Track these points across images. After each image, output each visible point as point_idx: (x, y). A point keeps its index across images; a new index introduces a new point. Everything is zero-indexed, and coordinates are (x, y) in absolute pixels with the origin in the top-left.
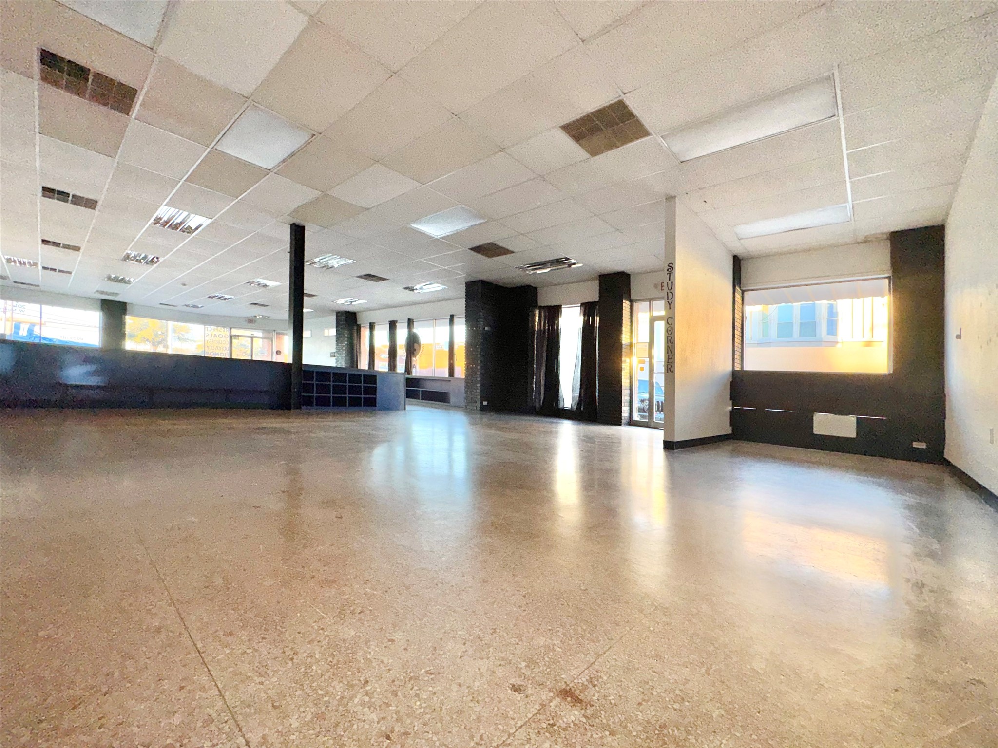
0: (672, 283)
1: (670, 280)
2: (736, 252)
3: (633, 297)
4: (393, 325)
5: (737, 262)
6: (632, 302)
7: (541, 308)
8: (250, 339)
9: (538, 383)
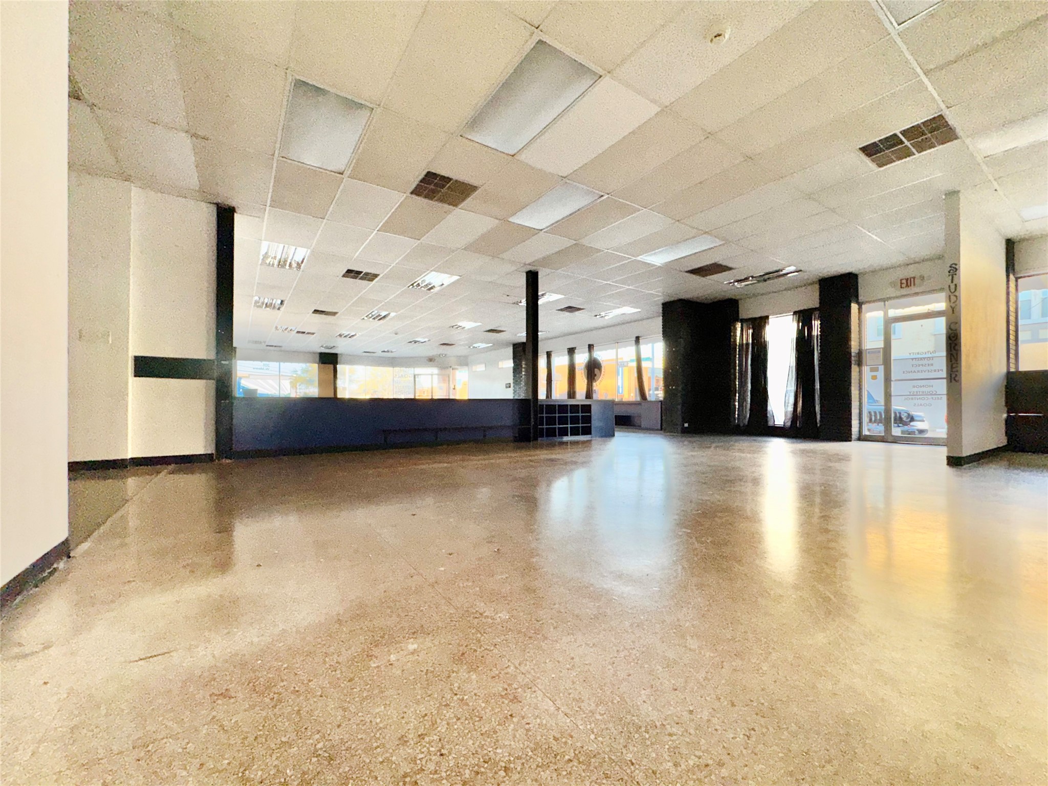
0: (956, 285)
1: (952, 282)
2: (1009, 236)
3: (861, 298)
4: (571, 351)
5: (1010, 245)
6: (860, 305)
7: (742, 321)
9: (742, 400)
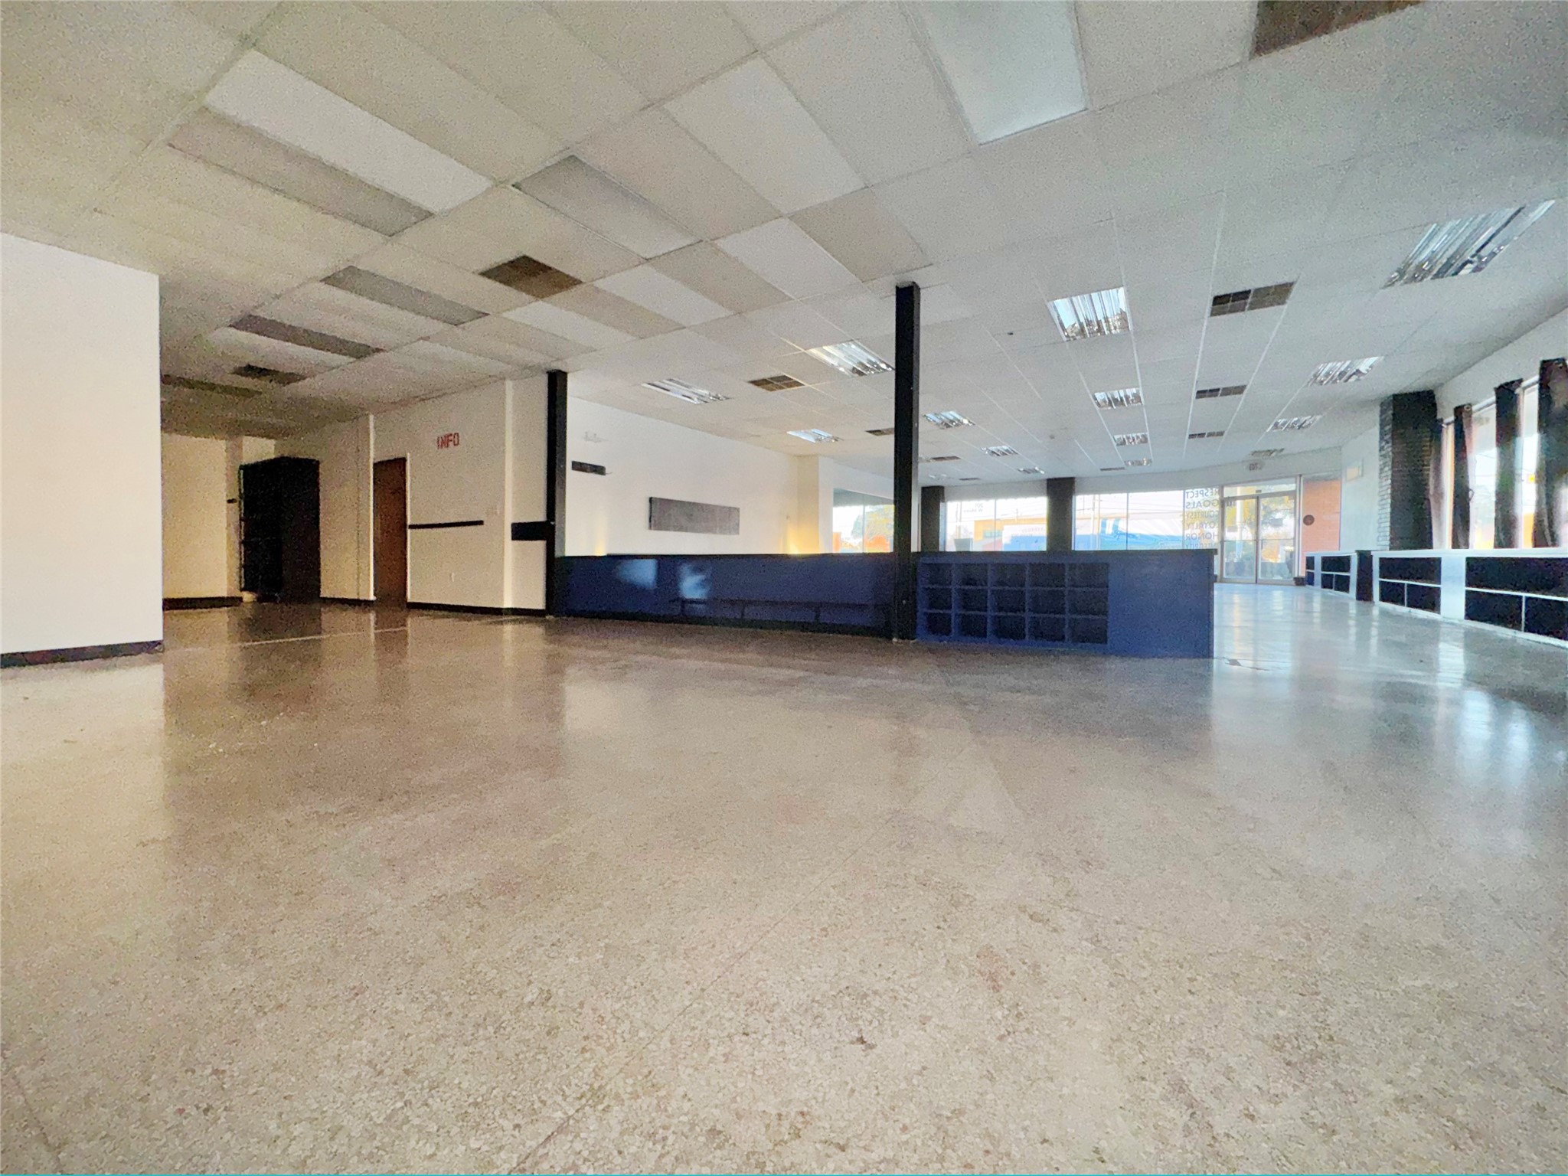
8: (1254, 501)
